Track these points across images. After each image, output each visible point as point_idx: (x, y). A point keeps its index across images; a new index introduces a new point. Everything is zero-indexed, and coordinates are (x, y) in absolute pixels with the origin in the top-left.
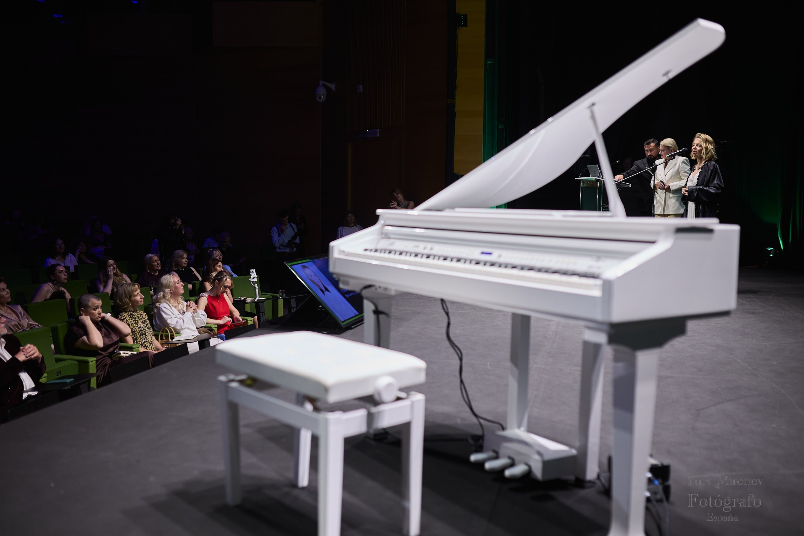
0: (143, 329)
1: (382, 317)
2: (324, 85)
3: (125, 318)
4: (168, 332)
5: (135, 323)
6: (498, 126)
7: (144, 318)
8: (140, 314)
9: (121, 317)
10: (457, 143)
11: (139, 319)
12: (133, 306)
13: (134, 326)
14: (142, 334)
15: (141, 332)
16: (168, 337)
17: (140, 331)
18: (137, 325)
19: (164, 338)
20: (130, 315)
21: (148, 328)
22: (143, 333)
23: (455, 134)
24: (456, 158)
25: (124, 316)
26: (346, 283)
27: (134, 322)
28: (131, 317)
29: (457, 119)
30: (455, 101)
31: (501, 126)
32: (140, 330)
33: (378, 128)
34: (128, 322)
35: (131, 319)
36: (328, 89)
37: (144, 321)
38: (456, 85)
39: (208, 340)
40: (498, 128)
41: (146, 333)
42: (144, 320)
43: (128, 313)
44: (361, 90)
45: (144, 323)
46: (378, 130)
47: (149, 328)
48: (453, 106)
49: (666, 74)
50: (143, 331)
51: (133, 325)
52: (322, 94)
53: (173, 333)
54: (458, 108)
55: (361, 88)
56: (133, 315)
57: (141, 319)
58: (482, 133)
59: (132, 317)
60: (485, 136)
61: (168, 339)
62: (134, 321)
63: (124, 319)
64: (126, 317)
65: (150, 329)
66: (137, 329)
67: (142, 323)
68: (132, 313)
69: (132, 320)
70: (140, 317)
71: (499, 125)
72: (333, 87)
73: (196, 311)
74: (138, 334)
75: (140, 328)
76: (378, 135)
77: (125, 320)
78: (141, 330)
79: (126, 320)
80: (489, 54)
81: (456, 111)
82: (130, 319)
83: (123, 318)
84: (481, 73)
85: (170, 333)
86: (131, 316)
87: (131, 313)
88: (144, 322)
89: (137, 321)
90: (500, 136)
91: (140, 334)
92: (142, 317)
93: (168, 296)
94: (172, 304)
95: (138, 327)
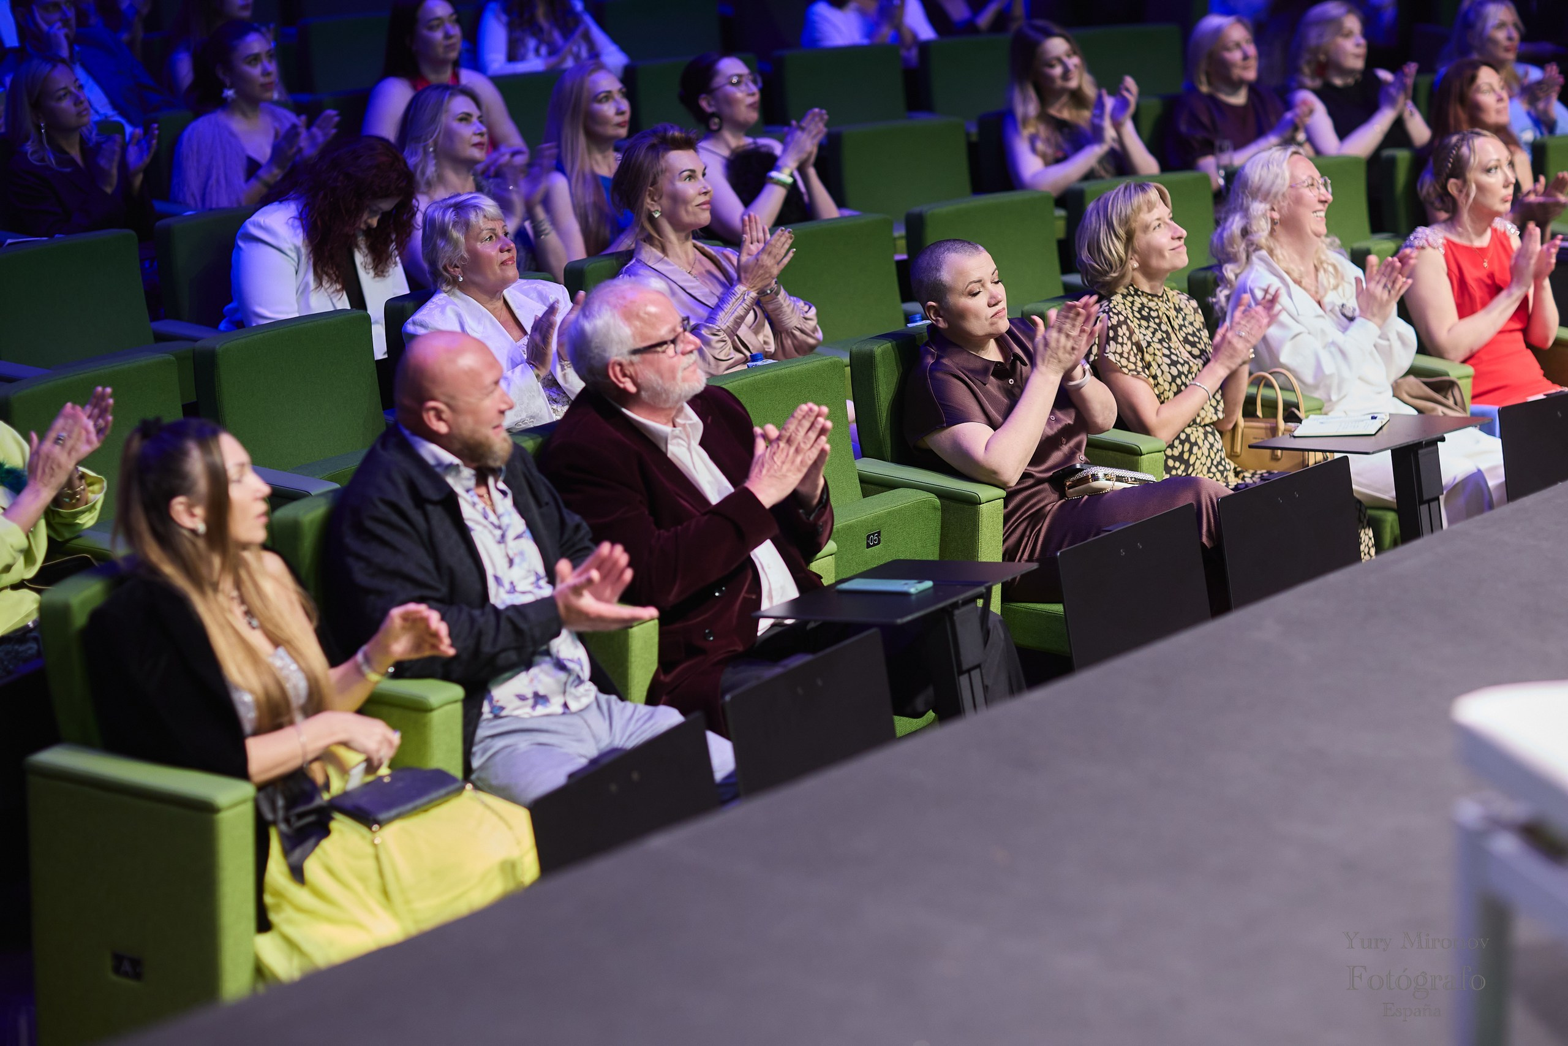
0: (1187, 369)
3: (1125, 322)
4: (1273, 387)
5: (1161, 341)
7: (1191, 324)
8: (1175, 308)
11: (1173, 327)
12: (1148, 271)
13: (1157, 352)
15: (1178, 381)
18: (1169, 348)
20: (1139, 312)
27: (1159, 335)
28: (1143, 318)
32: (1174, 370)
34: (1135, 338)
35: (1144, 323)
37: (1194, 335)
42: (1190, 330)
43: (1132, 303)
45: (1193, 344)
50: (1186, 377)
51: (1151, 350)
56: (1150, 309)
57: (1181, 327)
59: (1147, 319)
61: (1276, 416)
62: (1156, 330)
63: (1120, 324)
64: (1126, 318)
67: (1186, 341)
68: (1145, 300)
69: (1147, 328)
70: (1176, 316)
75: (1174, 363)
77: (1124, 327)
78: (1180, 374)
79: (1128, 328)
82: (1139, 327)
86: (1144, 313)
87: (1142, 304)
88: (1190, 338)
89: (1167, 332)
92: (1184, 319)
93: (1262, 230)
94: (1284, 265)
95: (1168, 357)
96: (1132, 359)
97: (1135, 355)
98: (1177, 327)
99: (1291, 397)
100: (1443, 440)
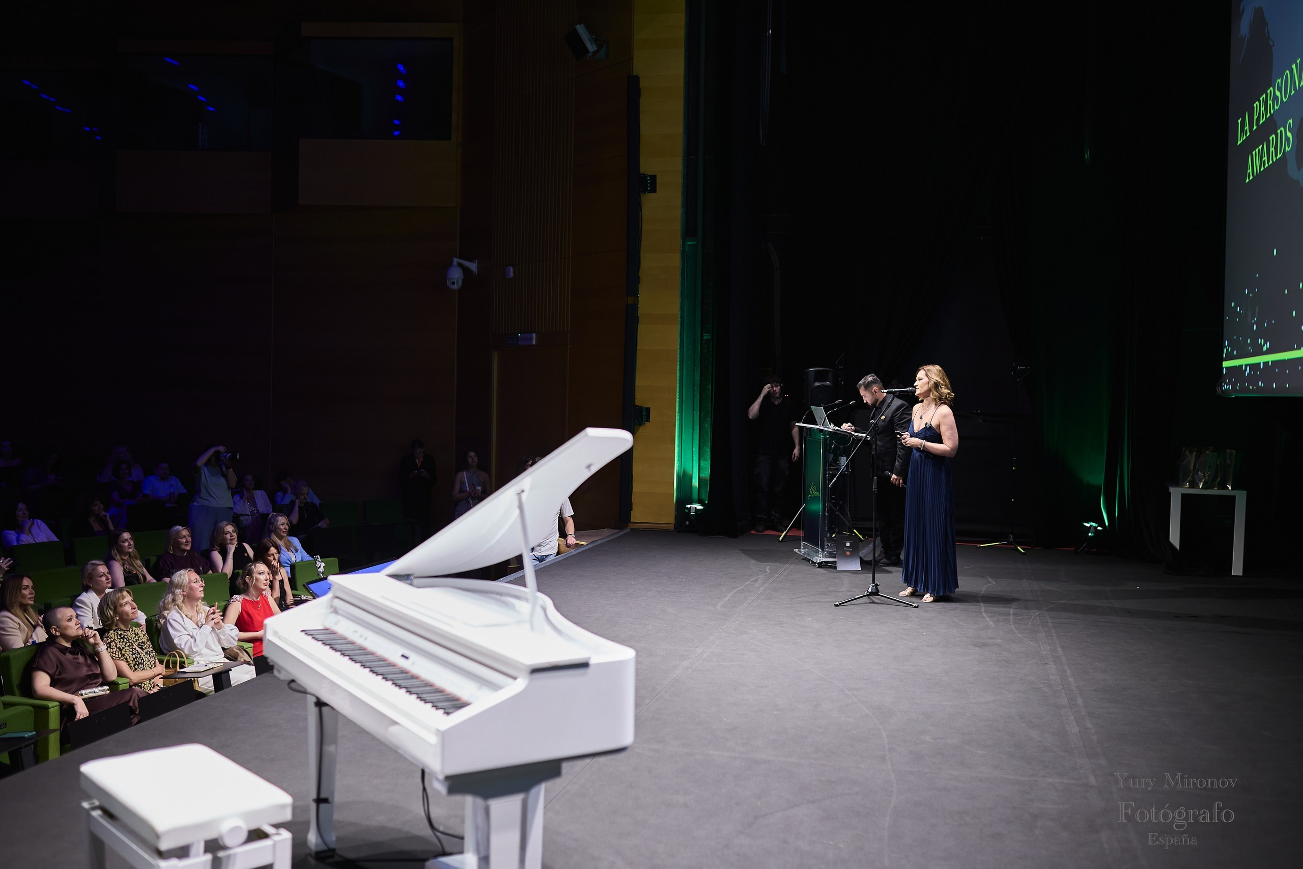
0: (139, 656)
1: (324, 709)
2: (460, 265)
4: (176, 657)
5: (129, 646)
6: (702, 336)
7: (142, 639)
8: (135, 634)
9: (108, 640)
10: (640, 361)
13: (127, 650)
14: (137, 663)
15: (136, 660)
16: (177, 664)
17: (134, 659)
18: (132, 648)
19: (171, 666)
21: (146, 653)
22: (140, 662)
23: (638, 348)
24: (640, 382)
25: (112, 638)
26: (279, 671)
28: (121, 638)
29: (641, 327)
30: (638, 301)
31: (706, 337)
32: (134, 656)
33: (534, 333)
34: (118, 646)
35: (122, 640)
36: (466, 271)
38: (639, 278)
39: (227, 672)
40: (702, 339)
41: (144, 661)
42: (141, 641)
43: (119, 633)
44: (512, 275)
46: (534, 335)
47: (148, 652)
48: (634, 307)
49: (589, 467)
51: (124, 650)
52: (456, 276)
53: (183, 658)
54: (642, 310)
55: (511, 272)
56: (125, 635)
57: (137, 640)
58: (679, 347)
59: (123, 638)
60: (683, 351)
61: (176, 667)
63: (111, 642)
64: (115, 639)
65: (150, 654)
66: (131, 655)
68: (122, 632)
69: (123, 642)
70: (135, 637)
71: (704, 335)
72: (473, 266)
73: (221, 626)
74: (131, 662)
75: (134, 654)
76: (534, 343)
77: (113, 643)
78: (136, 657)
79: (115, 643)
80: (689, 231)
81: (639, 315)
82: (120, 642)
83: (109, 641)
84: (676, 260)
85: (179, 657)
88: (141, 644)
89: (131, 643)
90: (706, 351)
91: (134, 662)
92: (138, 637)
93: (180, 599)
94: (186, 613)
95: (132, 651)
96: (117, 653)
97: (118, 652)
98: (135, 641)
99: (182, 659)
100: (231, 670)
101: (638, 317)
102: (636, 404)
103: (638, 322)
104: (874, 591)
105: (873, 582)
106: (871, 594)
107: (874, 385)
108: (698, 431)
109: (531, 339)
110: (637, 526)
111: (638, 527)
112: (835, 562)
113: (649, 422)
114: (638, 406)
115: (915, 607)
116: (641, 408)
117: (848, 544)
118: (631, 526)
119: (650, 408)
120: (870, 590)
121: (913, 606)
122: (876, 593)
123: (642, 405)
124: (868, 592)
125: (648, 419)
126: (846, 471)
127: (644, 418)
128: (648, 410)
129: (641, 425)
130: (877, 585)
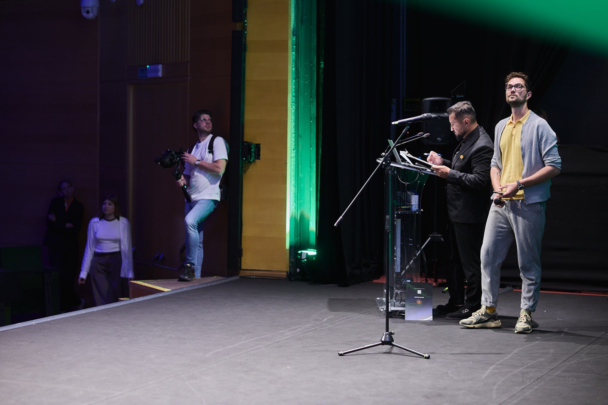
6: (318, 64)
24: (249, 116)
29: (248, 55)
31: (322, 65)
33: (161, 63)
44: (142, 2)
46: (161, 66)
52: (90, 4)
71: (320, 63)
76: (160, 74)
81: (247, 42)
101: (245, 45)
102: (245, 140)
103: (245, 50)
104: (387, 340)
105: (387, 330)
106: (384, 343)
107: (466, 116)
108: (315, 169)
109: (157, 71)
110: (248, 273)
111: (249, 275)
112: (403, 312)
113: (259, 159)
114: (247, 142)
115: (426, 358)
116: (249, 145)
117: (419, 292)
118: (242, 273)
119: (260, 144)
120: (383, 340)
121: (423, 356)
122: (389, 342)
123: (251, 142)
124: (381, 341)
125: (258, 156)
126: (417, 211)
127: (253, 154)
128: (258, 147)
129: (250, 163)
130: (391, 334)
